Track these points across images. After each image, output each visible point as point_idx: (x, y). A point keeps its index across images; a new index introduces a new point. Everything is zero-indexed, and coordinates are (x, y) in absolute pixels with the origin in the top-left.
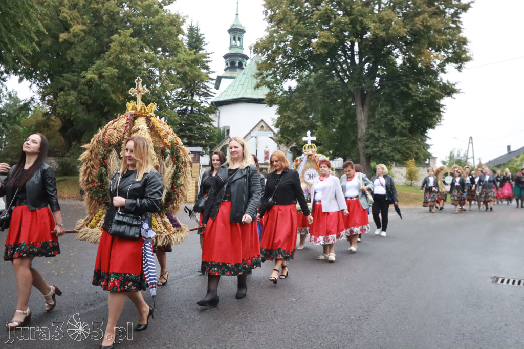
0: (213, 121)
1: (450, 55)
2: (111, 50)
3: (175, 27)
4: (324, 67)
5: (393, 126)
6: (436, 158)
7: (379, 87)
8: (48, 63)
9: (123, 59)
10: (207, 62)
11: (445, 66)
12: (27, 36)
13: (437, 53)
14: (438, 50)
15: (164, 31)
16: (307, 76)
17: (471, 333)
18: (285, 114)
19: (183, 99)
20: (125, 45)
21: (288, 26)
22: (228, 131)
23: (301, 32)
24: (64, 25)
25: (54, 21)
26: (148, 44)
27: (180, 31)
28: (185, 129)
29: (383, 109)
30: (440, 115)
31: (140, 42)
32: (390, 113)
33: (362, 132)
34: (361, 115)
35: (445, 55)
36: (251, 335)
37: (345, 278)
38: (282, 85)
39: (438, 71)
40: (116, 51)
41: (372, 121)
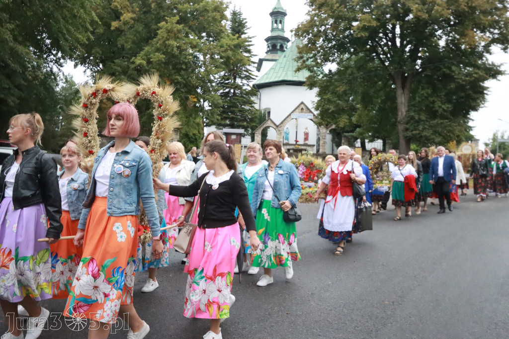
0: (255, 103)
1: (496, 36)
2: (158, 36)
3: (219, 14)
4: (364, 49)
5: (434, 109)
6: (479, 140)
7: (420, 70)
8: (101, 50)
9: (169, 46)
10: (249, 45)
11: (490, 46)
12: (82, 26)
13: (482, 34)
14: (483, 31)
15: (209, 17)
16: (348, 59)
17: (504, 323)
18: (324, 97)
19: (226, 82)
20: (172, 31)
21: (329, 10)
22: (269, 113)
23: (342, 15)
24: (115, 14)
25: (106, 10)
26: (193, 31)
27: (223, 17)
28: (228, 111)
29: (423, 92)
30: (484, 98)
31: (185, 28)
32: (432, 96)
33: (402, 114)
34: (402, 98)
35: (491, 36)
36: (289, 316)
37: (381, 263)
38: (322, 68)
39: (483, 52)
40: (163, 37)
41: (412, 103)
